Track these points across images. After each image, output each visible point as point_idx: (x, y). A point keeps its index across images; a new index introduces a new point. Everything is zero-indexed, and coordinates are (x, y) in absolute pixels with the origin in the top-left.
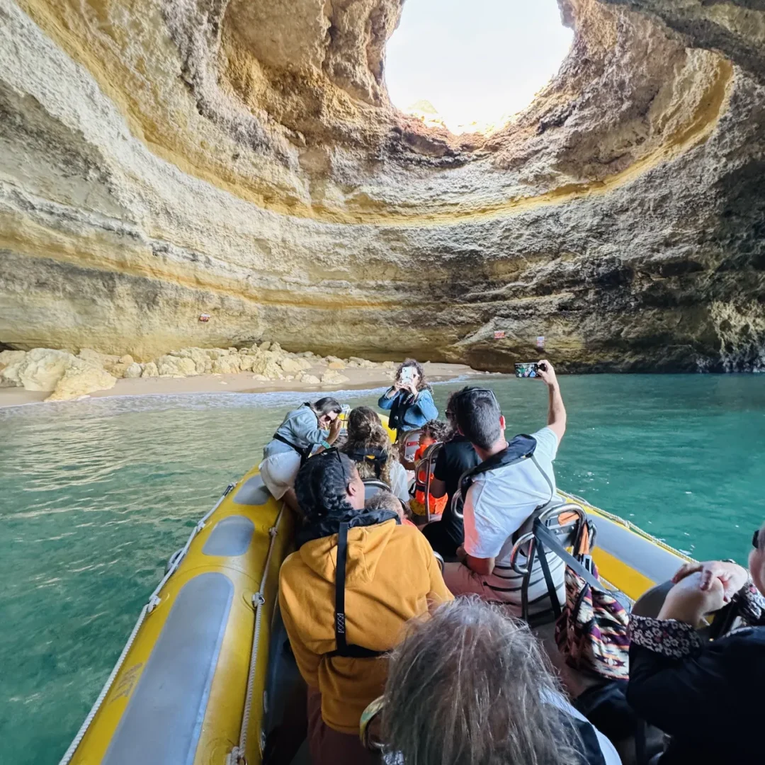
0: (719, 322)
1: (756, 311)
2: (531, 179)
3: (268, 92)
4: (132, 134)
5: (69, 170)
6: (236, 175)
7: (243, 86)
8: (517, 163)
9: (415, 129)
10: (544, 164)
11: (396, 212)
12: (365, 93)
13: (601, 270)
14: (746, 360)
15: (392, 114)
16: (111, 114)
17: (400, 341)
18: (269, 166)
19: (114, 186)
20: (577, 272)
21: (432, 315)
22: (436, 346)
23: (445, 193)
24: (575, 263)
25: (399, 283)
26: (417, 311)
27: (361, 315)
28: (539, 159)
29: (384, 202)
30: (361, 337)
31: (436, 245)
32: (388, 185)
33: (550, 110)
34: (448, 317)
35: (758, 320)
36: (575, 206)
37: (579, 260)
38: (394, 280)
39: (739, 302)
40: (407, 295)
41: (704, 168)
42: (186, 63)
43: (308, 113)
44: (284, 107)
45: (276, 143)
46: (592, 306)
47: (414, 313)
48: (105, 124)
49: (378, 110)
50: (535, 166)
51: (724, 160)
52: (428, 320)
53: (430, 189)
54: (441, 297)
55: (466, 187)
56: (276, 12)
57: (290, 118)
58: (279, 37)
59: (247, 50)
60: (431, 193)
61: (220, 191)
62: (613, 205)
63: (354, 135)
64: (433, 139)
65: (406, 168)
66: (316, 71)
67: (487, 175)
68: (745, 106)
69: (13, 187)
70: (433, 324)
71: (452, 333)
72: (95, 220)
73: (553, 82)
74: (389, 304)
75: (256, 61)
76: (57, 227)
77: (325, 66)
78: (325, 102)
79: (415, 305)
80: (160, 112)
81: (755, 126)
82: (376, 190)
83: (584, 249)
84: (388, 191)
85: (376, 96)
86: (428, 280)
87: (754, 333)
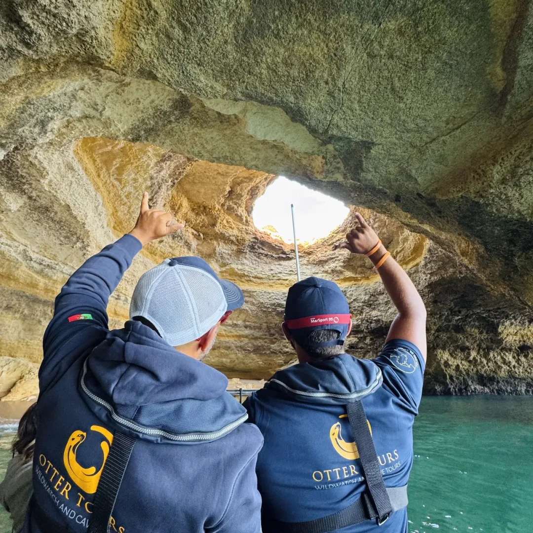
0: (442, 362)
1: (460, 356)
2: (329, 271)
3: (189, 213)
4: (108, 225)
5: (65, 241)
6: (158, 252)
7: (176, 209)
8: (321, 263)
9: (266, 239)
10: (337, 265)
11: (250, 281)
12: (242, 220)
13: (373, 325)
14: (463, 387)
15: (254, 230)
16: (103, 215)
17: (244, 363)
18: (179, 248)
19: (88, 252)
20: (358, 326)
21: (268, 346)
22: (269, 368)
23: (280, 273)
24: (357, 320)
25: (247, 323)
26: (259, 343)
27: (219, 343)
28: (334, 262)
29: (244, 274)
30: (217, 359)
31: (273, 302)
32: (247, 265)
33: (339, 240)
34: (278, 348)
35: (463, 362)
36: (355, 288)
37: (359, 319)
38: (245, 321)
39: (451, 351)
40: (252, 331)
41: (419, 278)
42: (153, 197)
43: (208, 225)
44: (196, 220)
45: (186, 237)
46: (369, 347)
47: (255, 344)
48: (97, 220)
49: (247, 227)
50: (332, 265)
51: (429, 276)
52: (264, 349)
53: (272, 270)
54: (274, 335)
55: (293, 271)
56: (204, 181)
57: (197, 226)
58: (202, 190)
59: (183, 193)
60: (272, 272)
61: (146, 259)
62: (375, 290)
63: (232, 238)
64: (276, 245)
65: (259, 257)
66: (217, 207)
67: (304, 266)
68: (435, 254)
69: (25, 247)
70: (268, 352)
71: (280, 360)
72: (67, 270)
73: (339, 228)
74: (240, 336)
75: (186, 198)
76: (40, 273)
77: (223, 205)
78: (219, 221)
79: (256, 338)
80: (127, 217)
81: (441, 263)
82: (240, 267)
83: (362, 312)
84: (247, 268)
85: (247, 221)
86: (266, 323)
87: (463, 370)
